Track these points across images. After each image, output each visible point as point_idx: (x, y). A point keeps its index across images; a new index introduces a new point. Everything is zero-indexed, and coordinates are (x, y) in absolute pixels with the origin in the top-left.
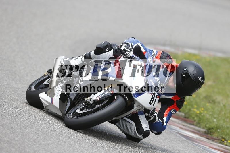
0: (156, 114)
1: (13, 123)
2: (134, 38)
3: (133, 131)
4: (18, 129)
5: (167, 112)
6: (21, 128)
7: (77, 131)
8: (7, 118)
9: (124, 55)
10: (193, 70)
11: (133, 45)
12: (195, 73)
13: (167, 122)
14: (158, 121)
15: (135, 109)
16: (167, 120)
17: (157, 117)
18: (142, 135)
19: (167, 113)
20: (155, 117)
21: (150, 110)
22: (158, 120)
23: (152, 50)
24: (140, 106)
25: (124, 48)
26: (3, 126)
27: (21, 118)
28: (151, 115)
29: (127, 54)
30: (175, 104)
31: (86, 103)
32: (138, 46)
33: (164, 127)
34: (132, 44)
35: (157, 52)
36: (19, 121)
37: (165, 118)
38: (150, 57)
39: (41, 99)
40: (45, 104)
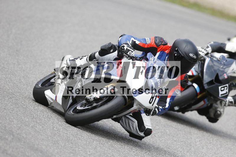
7: (77, 127)
25: (127, 48)
29: (130, 53)
31: (87, 100)
39: (46, 96)
40: (50, 101)
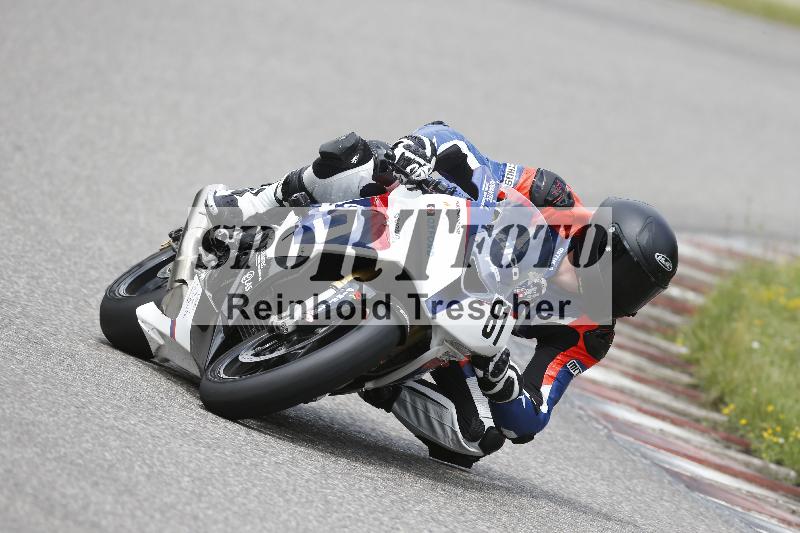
0: (510, 373)
1: (200, 501)
2: (441, 123)
3: (449, 430)
4: (216, 522)
5: (552, 370)
6: (226, 519)
8: (179, 482)
9: (403, 177)
10: (638, 230)
11: (439, 146)
12: (645, 239)
13: (553, 402)
14: (522, 397)
15: (435, 350)
16: (553, 396)
17: (516, 383)
18: (476, 444)
19: (553, 373)
20: (510, 382)
21: (490, 359)
22: (521, 393)
23: (505, 165)
24: (452, 343)
26: (162, 513)
27: (226, 484)
28: (494, 374)
30: (581, 343)
32: (456, 150)
33: (542, 417)
34: (434, 140)
35: (521, 171)
36: (219, 493)
37: (546, 390)
38: (488, 181)
